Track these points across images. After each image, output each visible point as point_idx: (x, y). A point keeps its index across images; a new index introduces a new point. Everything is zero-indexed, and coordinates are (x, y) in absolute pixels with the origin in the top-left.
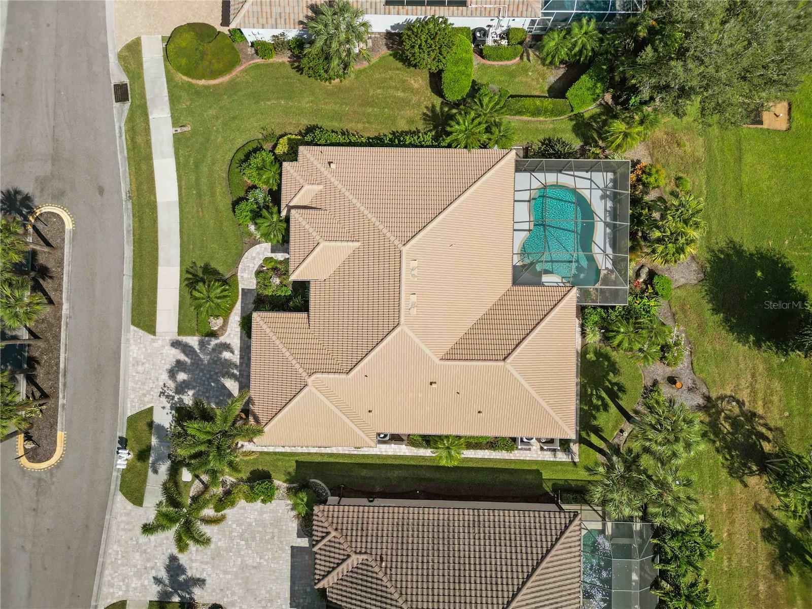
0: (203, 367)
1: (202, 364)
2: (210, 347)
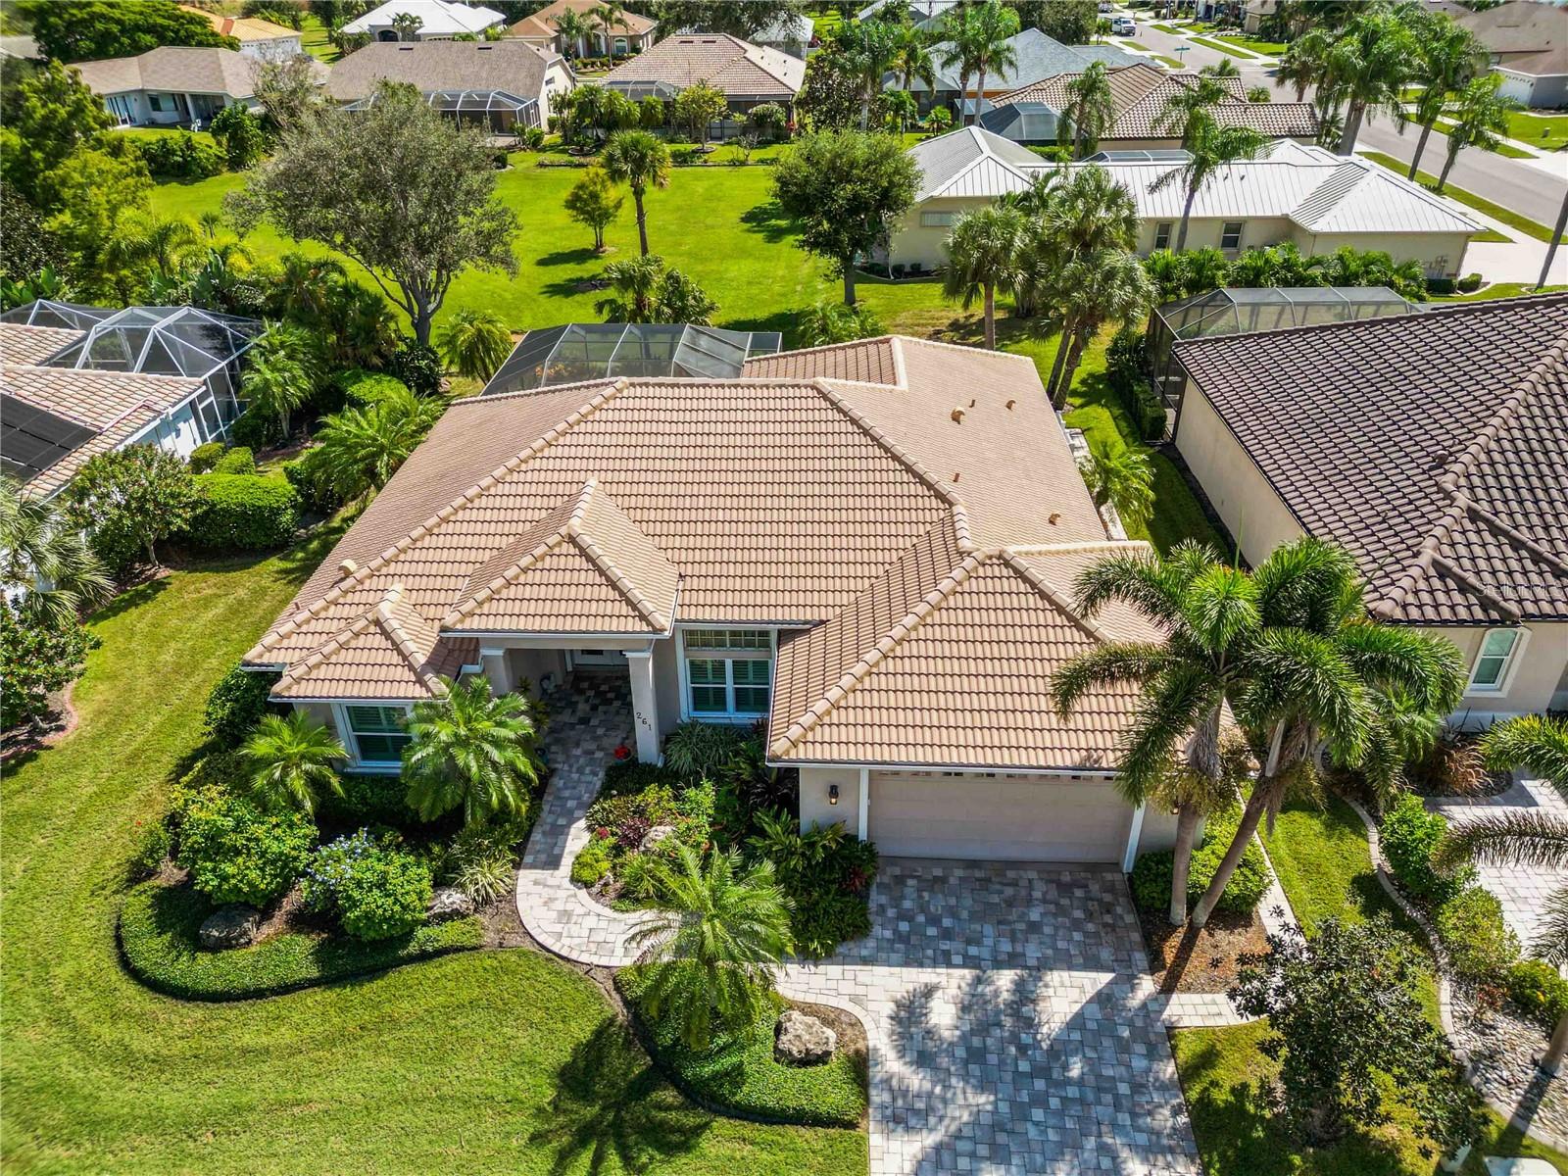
0: (1004, 1107)
1: (995, 1112)
2: (917, 1080)
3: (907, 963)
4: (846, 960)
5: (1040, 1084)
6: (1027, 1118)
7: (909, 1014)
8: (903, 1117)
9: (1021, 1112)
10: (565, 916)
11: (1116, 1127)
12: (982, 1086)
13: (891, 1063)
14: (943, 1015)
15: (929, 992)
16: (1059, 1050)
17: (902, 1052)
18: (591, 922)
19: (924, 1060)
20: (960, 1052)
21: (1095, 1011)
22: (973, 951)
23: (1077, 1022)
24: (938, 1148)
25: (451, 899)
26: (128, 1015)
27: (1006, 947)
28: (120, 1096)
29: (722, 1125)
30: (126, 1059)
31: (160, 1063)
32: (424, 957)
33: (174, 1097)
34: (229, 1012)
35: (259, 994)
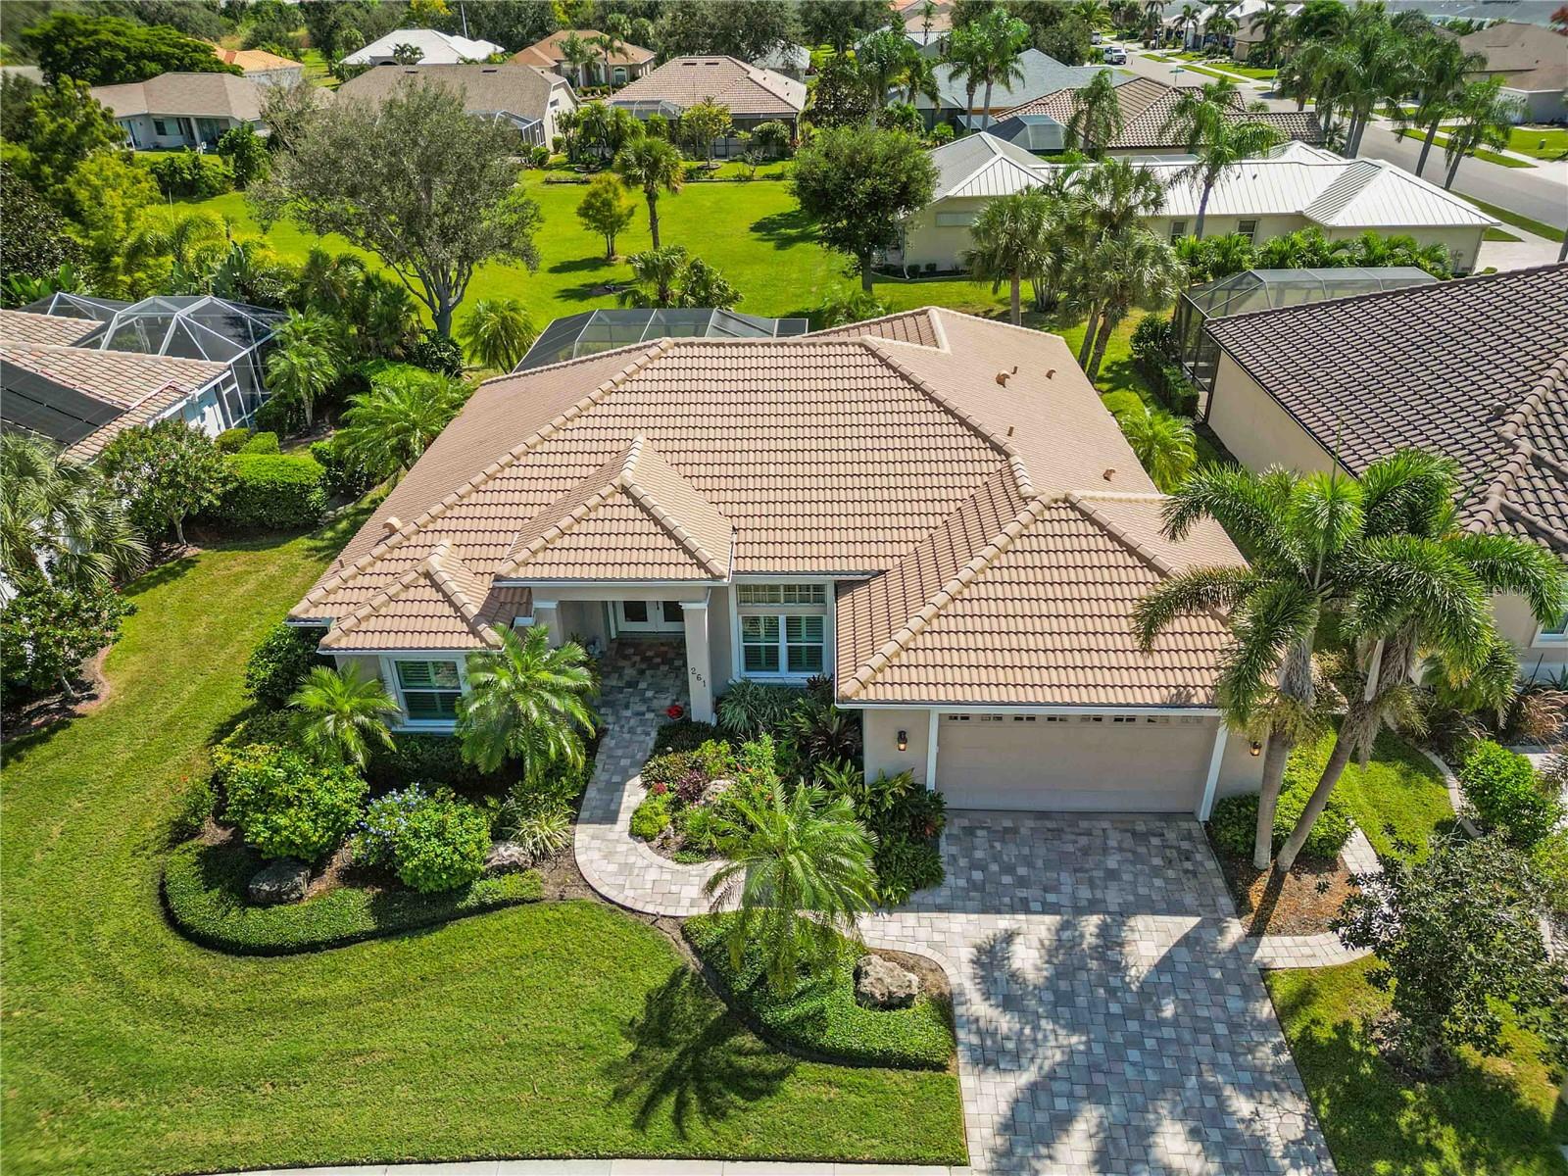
0: (1098, 1049)
1: (1089, 1052)
2: (1006, 1023)
3: (984, 910)
4: (920, 908)
5: (1133, 1026)
6: (1123, 1059)
7: (990, 959)
8: (992, 1056)
9: (1117, 1054)
10: (626, 869)
11: (1215, 1066)
12: (1073, 1027)
13: (978, 1006)
14: (1027, 959)
15: (1009, 937)
16: (1150, 991)
17: (987, 996)
18: (652, 875)
19: (1009, 1003)
20: (1049, 996)
21: (1184, 955)
22: (1051, 898)
23: (1166, 964)
24: (1033, 1088)
25: (510, 852)
26: (178, 969)
27: (1085, 893)
28: (173, 1048)
29: (806, 1069)
30: (176, 1013)
31: (211, 1016)
32: (484, 909)
33: (229, 1050)
34: (283, 965)
35: (314, 947)
